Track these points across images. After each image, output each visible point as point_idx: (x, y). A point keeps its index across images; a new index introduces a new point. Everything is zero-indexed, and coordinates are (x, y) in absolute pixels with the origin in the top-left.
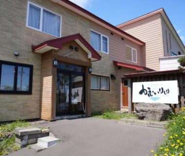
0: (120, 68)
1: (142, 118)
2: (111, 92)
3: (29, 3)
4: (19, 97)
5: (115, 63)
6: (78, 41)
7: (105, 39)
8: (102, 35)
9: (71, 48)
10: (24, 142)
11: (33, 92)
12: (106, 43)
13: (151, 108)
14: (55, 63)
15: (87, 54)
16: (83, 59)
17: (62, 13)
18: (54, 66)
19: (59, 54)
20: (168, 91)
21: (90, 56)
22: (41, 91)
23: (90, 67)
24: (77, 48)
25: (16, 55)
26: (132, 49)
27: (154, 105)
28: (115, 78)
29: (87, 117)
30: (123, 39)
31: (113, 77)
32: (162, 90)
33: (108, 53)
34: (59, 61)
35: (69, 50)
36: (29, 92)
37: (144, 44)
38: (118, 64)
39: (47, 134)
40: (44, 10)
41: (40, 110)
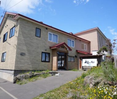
0: (79, 53)
1: (85, 70)
2: (75, 63)
3: (49, 33)
4: (47, 63)
5: (77, 51)
6: (64, 45)
7: (73, 41)
8: (72, 40)
9: (62, 47)
10: (52, 74)
11: (50, 61)
12: (73, 43)
13: (88, 68)
14: (58, 52)
15: (67, 49)
16: (66, 51)
17: (58, 34)
18: (57, 53)
19: (58, 49)
20: (94, 62)
21: (68, 49)
22: (52, 61)
23: (68, 53)
24: (64, 47)
25: (46, 50)
26: (85, 44)
27: (89, 66)
28: (77, 57)
29: (67, 70)
30: (80, 41)
31: (76, 56)
32: (92, 62)
33: (74, 47)
34: (59, 52)
35: (61, 48)
36: (49, 62)
37: (90, 42)
38: (78, 52)
39: (57, 73)
40: (53, 34)
41: (52, 67)
